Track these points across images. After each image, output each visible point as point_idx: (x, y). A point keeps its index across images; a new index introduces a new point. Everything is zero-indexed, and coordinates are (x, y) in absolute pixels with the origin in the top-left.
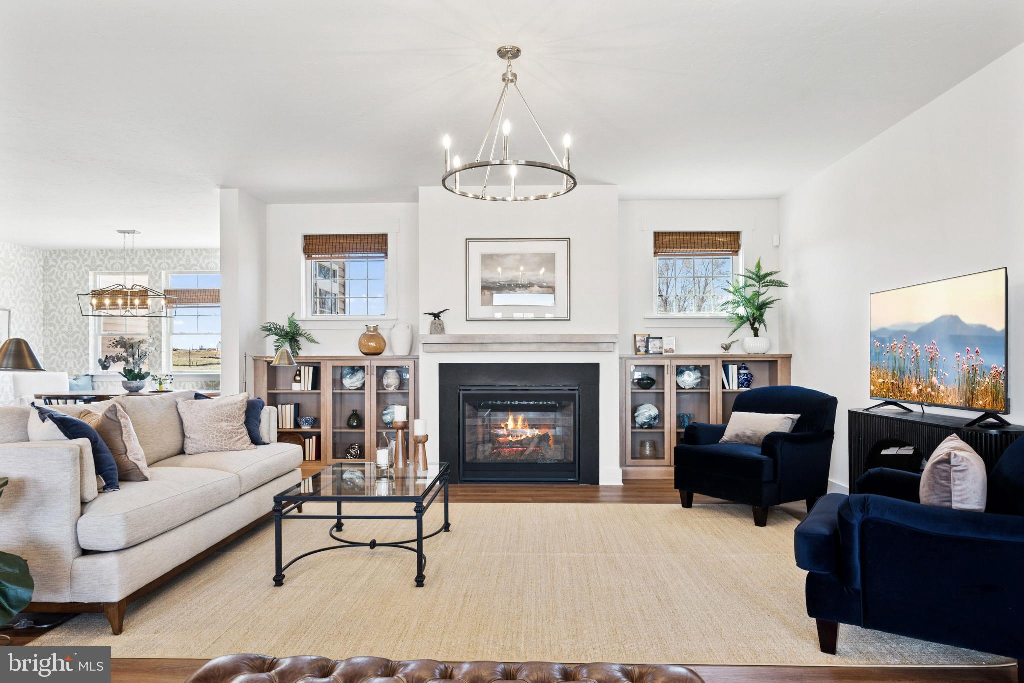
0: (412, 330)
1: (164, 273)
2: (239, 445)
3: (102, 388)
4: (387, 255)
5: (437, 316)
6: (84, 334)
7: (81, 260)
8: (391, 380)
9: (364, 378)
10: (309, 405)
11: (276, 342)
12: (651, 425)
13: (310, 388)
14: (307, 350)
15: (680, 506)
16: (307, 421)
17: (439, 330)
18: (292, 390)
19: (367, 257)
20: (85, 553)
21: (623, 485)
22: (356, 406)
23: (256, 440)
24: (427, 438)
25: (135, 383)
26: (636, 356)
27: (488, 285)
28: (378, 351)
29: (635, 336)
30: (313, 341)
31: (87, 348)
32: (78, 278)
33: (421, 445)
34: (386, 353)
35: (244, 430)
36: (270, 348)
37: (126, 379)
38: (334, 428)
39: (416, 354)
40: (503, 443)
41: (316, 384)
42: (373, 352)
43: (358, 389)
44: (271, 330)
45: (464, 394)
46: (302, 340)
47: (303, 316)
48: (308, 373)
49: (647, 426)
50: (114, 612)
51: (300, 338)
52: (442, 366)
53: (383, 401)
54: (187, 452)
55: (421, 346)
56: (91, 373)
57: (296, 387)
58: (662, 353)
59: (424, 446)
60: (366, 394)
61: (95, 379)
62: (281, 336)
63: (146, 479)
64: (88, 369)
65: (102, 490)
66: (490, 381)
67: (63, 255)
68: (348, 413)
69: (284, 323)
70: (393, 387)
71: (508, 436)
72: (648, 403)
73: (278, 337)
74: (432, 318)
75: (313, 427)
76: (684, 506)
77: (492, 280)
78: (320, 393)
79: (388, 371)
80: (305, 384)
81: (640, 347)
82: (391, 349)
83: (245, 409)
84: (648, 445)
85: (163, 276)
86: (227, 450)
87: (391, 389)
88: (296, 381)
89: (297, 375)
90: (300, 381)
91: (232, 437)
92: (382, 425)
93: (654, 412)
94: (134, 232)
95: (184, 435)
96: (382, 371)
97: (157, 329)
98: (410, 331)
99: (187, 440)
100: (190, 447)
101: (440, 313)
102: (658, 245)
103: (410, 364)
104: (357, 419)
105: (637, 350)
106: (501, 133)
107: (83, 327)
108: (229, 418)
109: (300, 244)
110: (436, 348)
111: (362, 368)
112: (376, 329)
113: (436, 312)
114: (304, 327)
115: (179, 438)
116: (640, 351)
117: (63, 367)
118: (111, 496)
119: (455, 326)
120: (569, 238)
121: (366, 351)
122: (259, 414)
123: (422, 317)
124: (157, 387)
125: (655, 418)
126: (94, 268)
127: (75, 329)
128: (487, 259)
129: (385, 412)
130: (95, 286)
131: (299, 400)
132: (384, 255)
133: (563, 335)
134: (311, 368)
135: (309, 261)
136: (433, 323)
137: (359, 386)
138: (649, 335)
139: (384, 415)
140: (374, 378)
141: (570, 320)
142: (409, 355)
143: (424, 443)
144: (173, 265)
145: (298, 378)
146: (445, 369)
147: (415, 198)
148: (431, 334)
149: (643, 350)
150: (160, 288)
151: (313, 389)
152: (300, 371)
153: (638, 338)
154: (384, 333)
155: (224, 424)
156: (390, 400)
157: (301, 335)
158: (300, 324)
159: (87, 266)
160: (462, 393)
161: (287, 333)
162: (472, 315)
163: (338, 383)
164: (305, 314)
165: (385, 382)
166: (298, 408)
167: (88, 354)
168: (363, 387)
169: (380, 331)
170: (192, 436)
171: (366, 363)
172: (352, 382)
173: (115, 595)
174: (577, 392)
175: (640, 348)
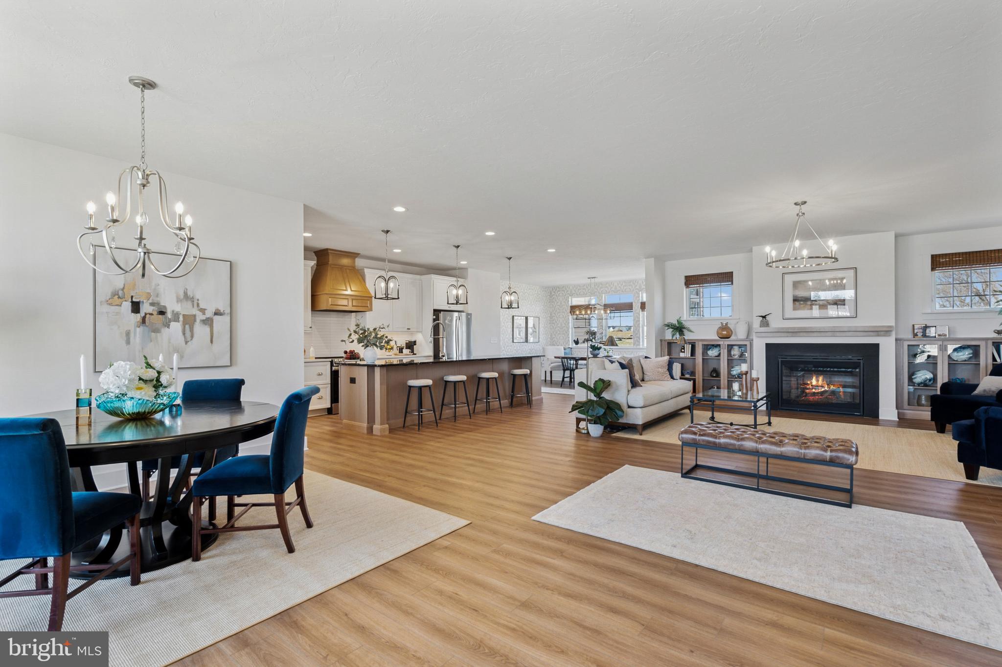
0: (749, 324)
1: (603, 295)
2: (666, 378)
3: (575, 354)
4: (732, 284)
5: (764, 317)
6: (567, 328)
7: (566, 291)
8: (736, 352)
9: (720, 350)
10: (688, 364)
11: (672, 332)
12: (926, 384)
13: (690, 356)
14: (688, 336)
15: (936, 432)
16: (688, 373)
17: (766, 325)
18: (679, 356)
19: (721, 285)
20: (629, 407)
21: (898, 420)
22: (715, 366)
23: (672, 377)
24: (758, 379)
25: (597, 352)
26: (914, 339)
27: (797, 298)
28: (728, 336)
29: (913, 325)
30: (691, 331)
31: (569, 334)
32: (564, 300)
33: (755, 382)
34: (733, 337)
35: (668, 372)
36: (669, 335)
37: (592, 350)
38: (703, 377)
39: (751, 338)
40: (809, 394)
41: (693, 353)
42: (725, 337)
43: (716, 357)
44: (669, 326)
45: (781, 361)
46: (685, 331)
47: (685, 318)
48: (688, 348)
49: (922, 385)
50: (640, 428)
51: (684, 330)
52: (767, 345)
53: (731, 363)
54: (645, 380)
55: (754, 333)
56: (570, 347)
57: (682, 355)
58: (935, 337)
59: (757, 383)
60: (721, 360)
61: (572, 350)
62: (675, 329)
63: (641, 386)
64: (569, 345)
65: (632, 387)
66: (799, 353)
67: (558, 289)
68: (711, 369)
69: (675, 322)
70: (737, 356)
71: (812, 389)
72: (924, 370)
73: (672, 330)
74: (761, 318)
75: (691, 376)
76: (938, 432)
77: (800, 296)
78: (695, 358)
79: (734, 347)
80: (687, 354)
81: (917, 332)
82: (736, 335)
83: (667, 364)
84: (923, 397)
85: (603, 297)
86: (661, 380)
87: (736, 357)
88: (682, 352)
89: (682, 349)
90: (684, 352)
91: (663, 375)
92: (730, 377)
93: (929, 376)
94: (595, 278)
95: (643, 373)
96: (730, 347)
97: (601, 324)
98: (747, 325)
99: (645, 375)
100: (646, 378)
101: (766, 316)
102: (935, 264)
103: (748, 343)
104: (716, 373)
105: (915, 335)
106: (794, 247)
107: (567, 324)
108: (662, 367)
109: (683, 281)
110: (763, 335)
111: (719, 346)
112: (727, 324)
113: (764, 315)
114: (686, 324)
115: (642, 374)
116: (917, 335)
117: (558, 344)
118: (634, 390)
119: (776, 322)
120: (856, 268)
121: (721, 336)
122: (672, 366)
123: (755, 318)
124: (606, 354)
125: (930, 380)
126: (572, 295)
127: (564, 325)
128: (796, 284)
129: (732, 369)
130: (571, 303)
131: (683, 361)
132: (730, 283)
133: (850, 327)
134: (690, 345)
135: (688, 289)
136: (761, 321)
137: (717, 355)
138: (926, 325)
139: (732, 371)
140: (726, 351)
141: (856, 317)
142: (747, 338)
143: (757, 381)
144: (608, 291)
145: (683, 350)
146: (769, 346)
147: (751, 251)
148: (760, 327)
149: (920, 335)
150: (602, 303)
151: (691, 356)
152: (684, 348)
153: (916, 327)
154: (731, 326)
155: (660, 369)
156: (735, 362)
157: (684, 328)
158: (684, 323)
159: (568, 294)
160: (780, 360)
161: (678, 327)
162: (787, 316)
163: (704, 353)
164: (685, 317)
165: (732, 353)
166: (682, 366)
167: (569, 337)
168: (719, 355)
169: (729, 325)
170: (648, 374)
171: (721, 343)
172: (712, 353)
173: (640, 422)
174: (861, 361)
175: (918, 334)
